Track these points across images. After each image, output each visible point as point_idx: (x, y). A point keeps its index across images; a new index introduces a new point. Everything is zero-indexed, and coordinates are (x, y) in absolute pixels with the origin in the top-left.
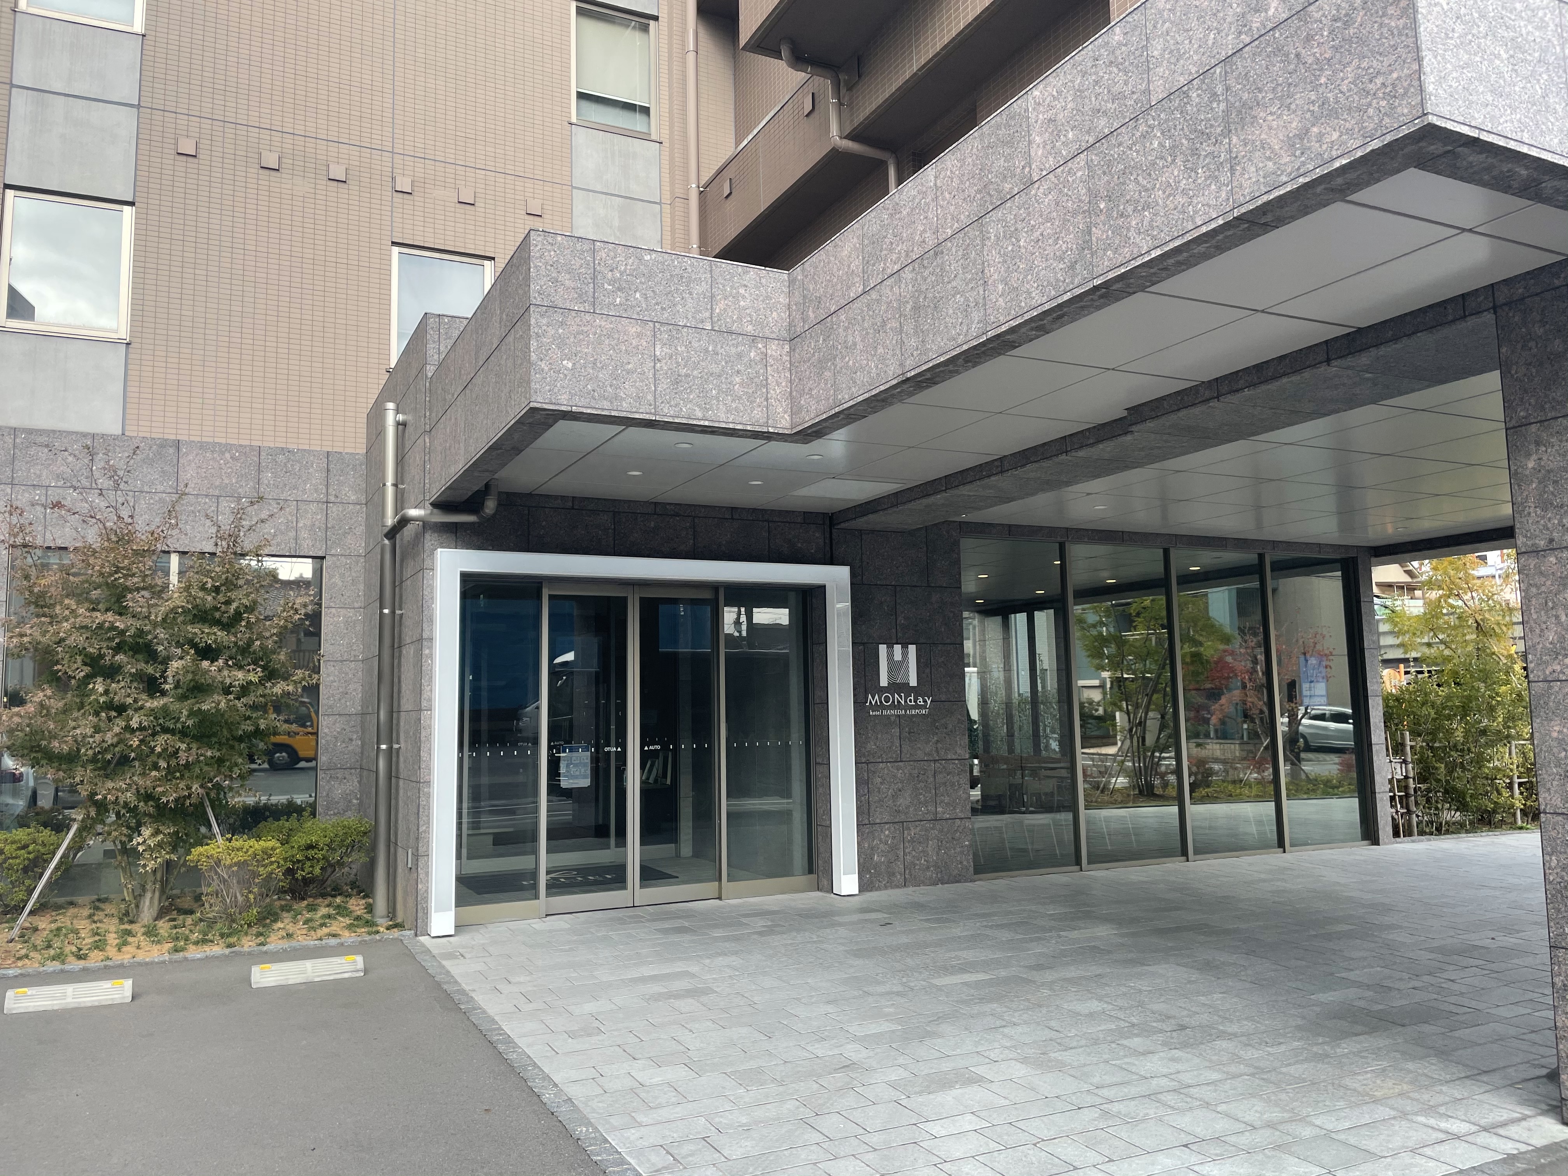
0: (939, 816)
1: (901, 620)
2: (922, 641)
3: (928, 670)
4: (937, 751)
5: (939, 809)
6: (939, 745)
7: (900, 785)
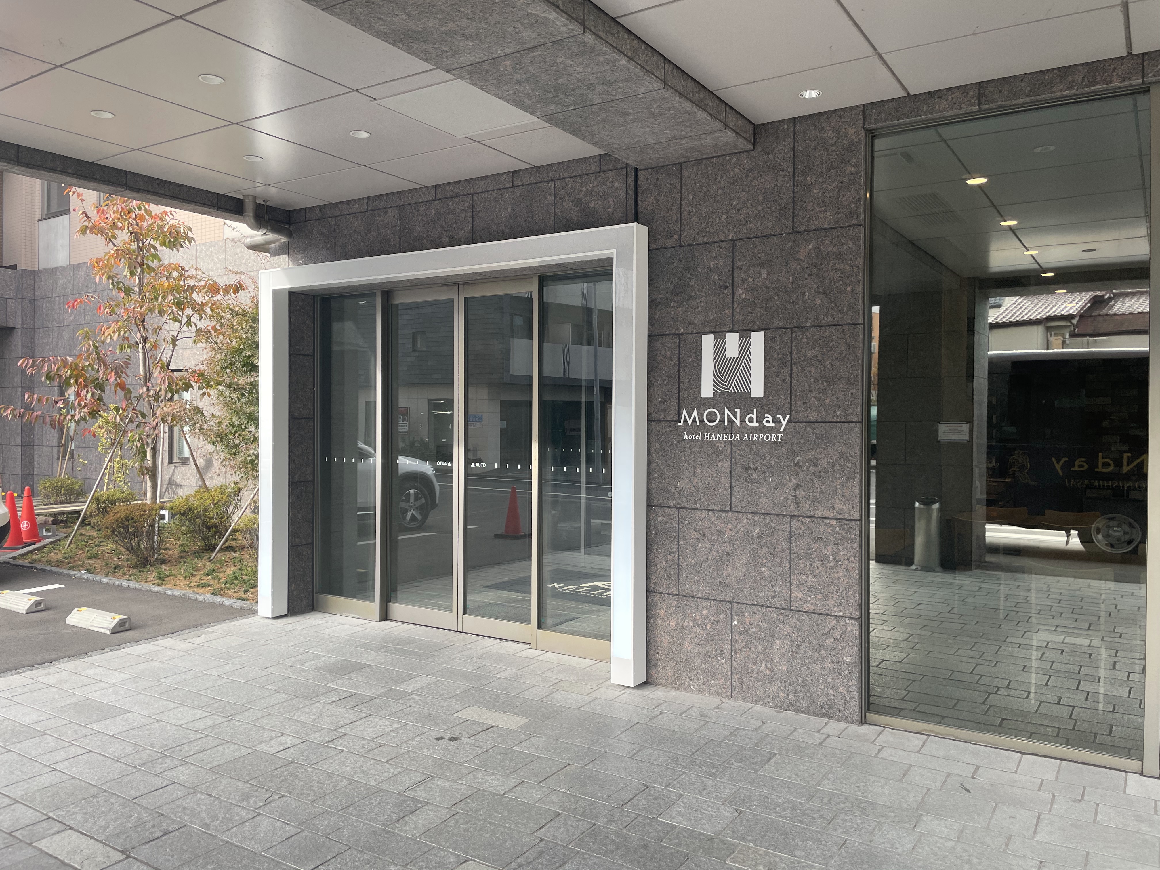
0: (795, 605)
1: (741, 293)
2: (776, 323)
3: (786, 371)
4: (797, 502)
5: (797, 594)
6: (801, 493)
7: (728, 547)
